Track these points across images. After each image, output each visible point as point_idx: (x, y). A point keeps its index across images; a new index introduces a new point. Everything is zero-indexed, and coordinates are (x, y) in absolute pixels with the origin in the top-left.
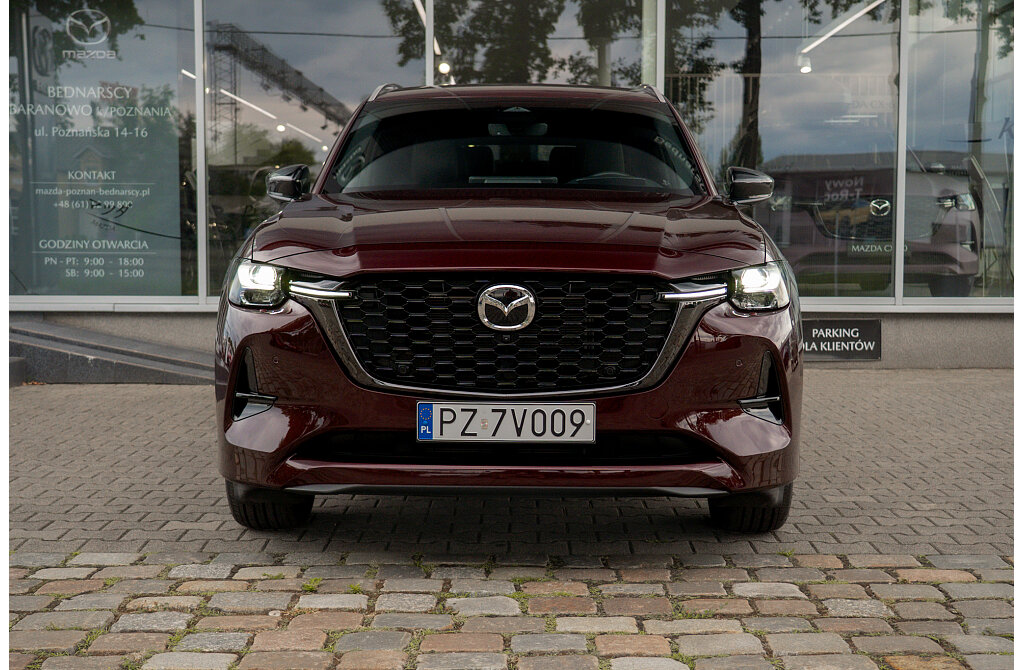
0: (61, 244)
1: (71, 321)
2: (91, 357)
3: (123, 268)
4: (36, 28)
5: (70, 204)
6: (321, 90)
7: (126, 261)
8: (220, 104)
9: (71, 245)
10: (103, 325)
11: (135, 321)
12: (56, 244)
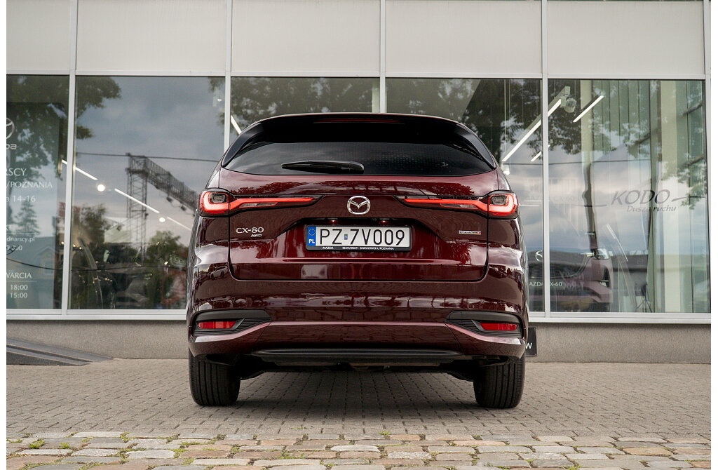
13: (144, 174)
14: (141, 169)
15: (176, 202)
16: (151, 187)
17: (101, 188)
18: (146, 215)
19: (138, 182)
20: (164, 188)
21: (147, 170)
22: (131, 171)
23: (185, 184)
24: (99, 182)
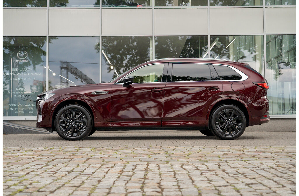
0: (14, 105)
1: (15, 122)
2: (19, 128)
3: (29, 110)
4: (14, 62)
5: (17, 96)
6: (91, 80)
7: (29, 109)
8: (63, 83)
9: (16, 105)
10: (23, 123)
11: (31, 122)
12: (13, 105)
13: (67, 68)
14: (66, 67)
15: (79, 79)
16: (69, 73)
17: (54, 74)
18: (68, 84)
19: (65, 71)
20: (74, 73)
21: (68, 67)
22: (62, 68)
23: (83, 72)
24: (54, 72)
